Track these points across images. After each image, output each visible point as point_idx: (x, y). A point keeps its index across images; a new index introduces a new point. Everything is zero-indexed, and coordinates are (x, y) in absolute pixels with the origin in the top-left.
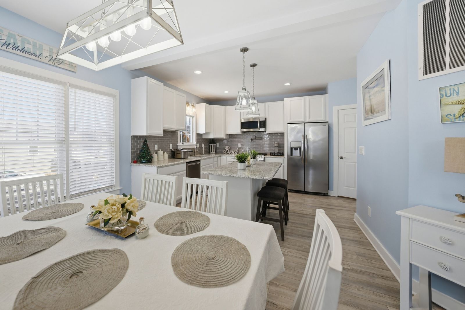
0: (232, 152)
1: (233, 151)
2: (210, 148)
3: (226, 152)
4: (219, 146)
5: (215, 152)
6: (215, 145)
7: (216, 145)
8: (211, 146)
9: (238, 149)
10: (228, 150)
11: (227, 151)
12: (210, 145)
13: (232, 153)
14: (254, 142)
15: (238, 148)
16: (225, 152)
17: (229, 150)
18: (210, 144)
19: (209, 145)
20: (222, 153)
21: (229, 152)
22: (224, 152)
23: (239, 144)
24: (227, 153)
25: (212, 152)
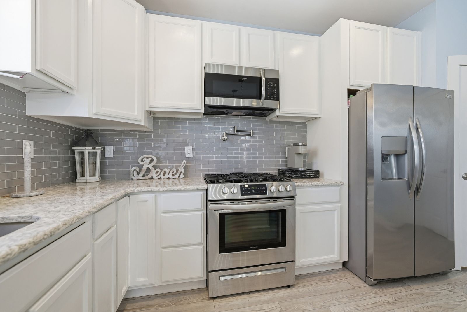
0: (164, 175)
1: (167, 171)
2: (74, 163)
3: (144, 176)
4: (114, 153)
5: (97, 178)
6: (98, 150)
7: (103, 152)
8: (82, 154)
9: (187, 162)
10: (152, 169)
11: (148, 170)
12: (77, 149)
13: (167, 176)
14: (232, 141)
15: (184, 161)
16: (141, 175)
17: (155, 167)
18: (74, 148)
19: (73, 152)
20: (128, 178)
21: (153, 174)
22: (135, 173)
23: (186, 148)
24: (149, 176)
25: (83, 175)
